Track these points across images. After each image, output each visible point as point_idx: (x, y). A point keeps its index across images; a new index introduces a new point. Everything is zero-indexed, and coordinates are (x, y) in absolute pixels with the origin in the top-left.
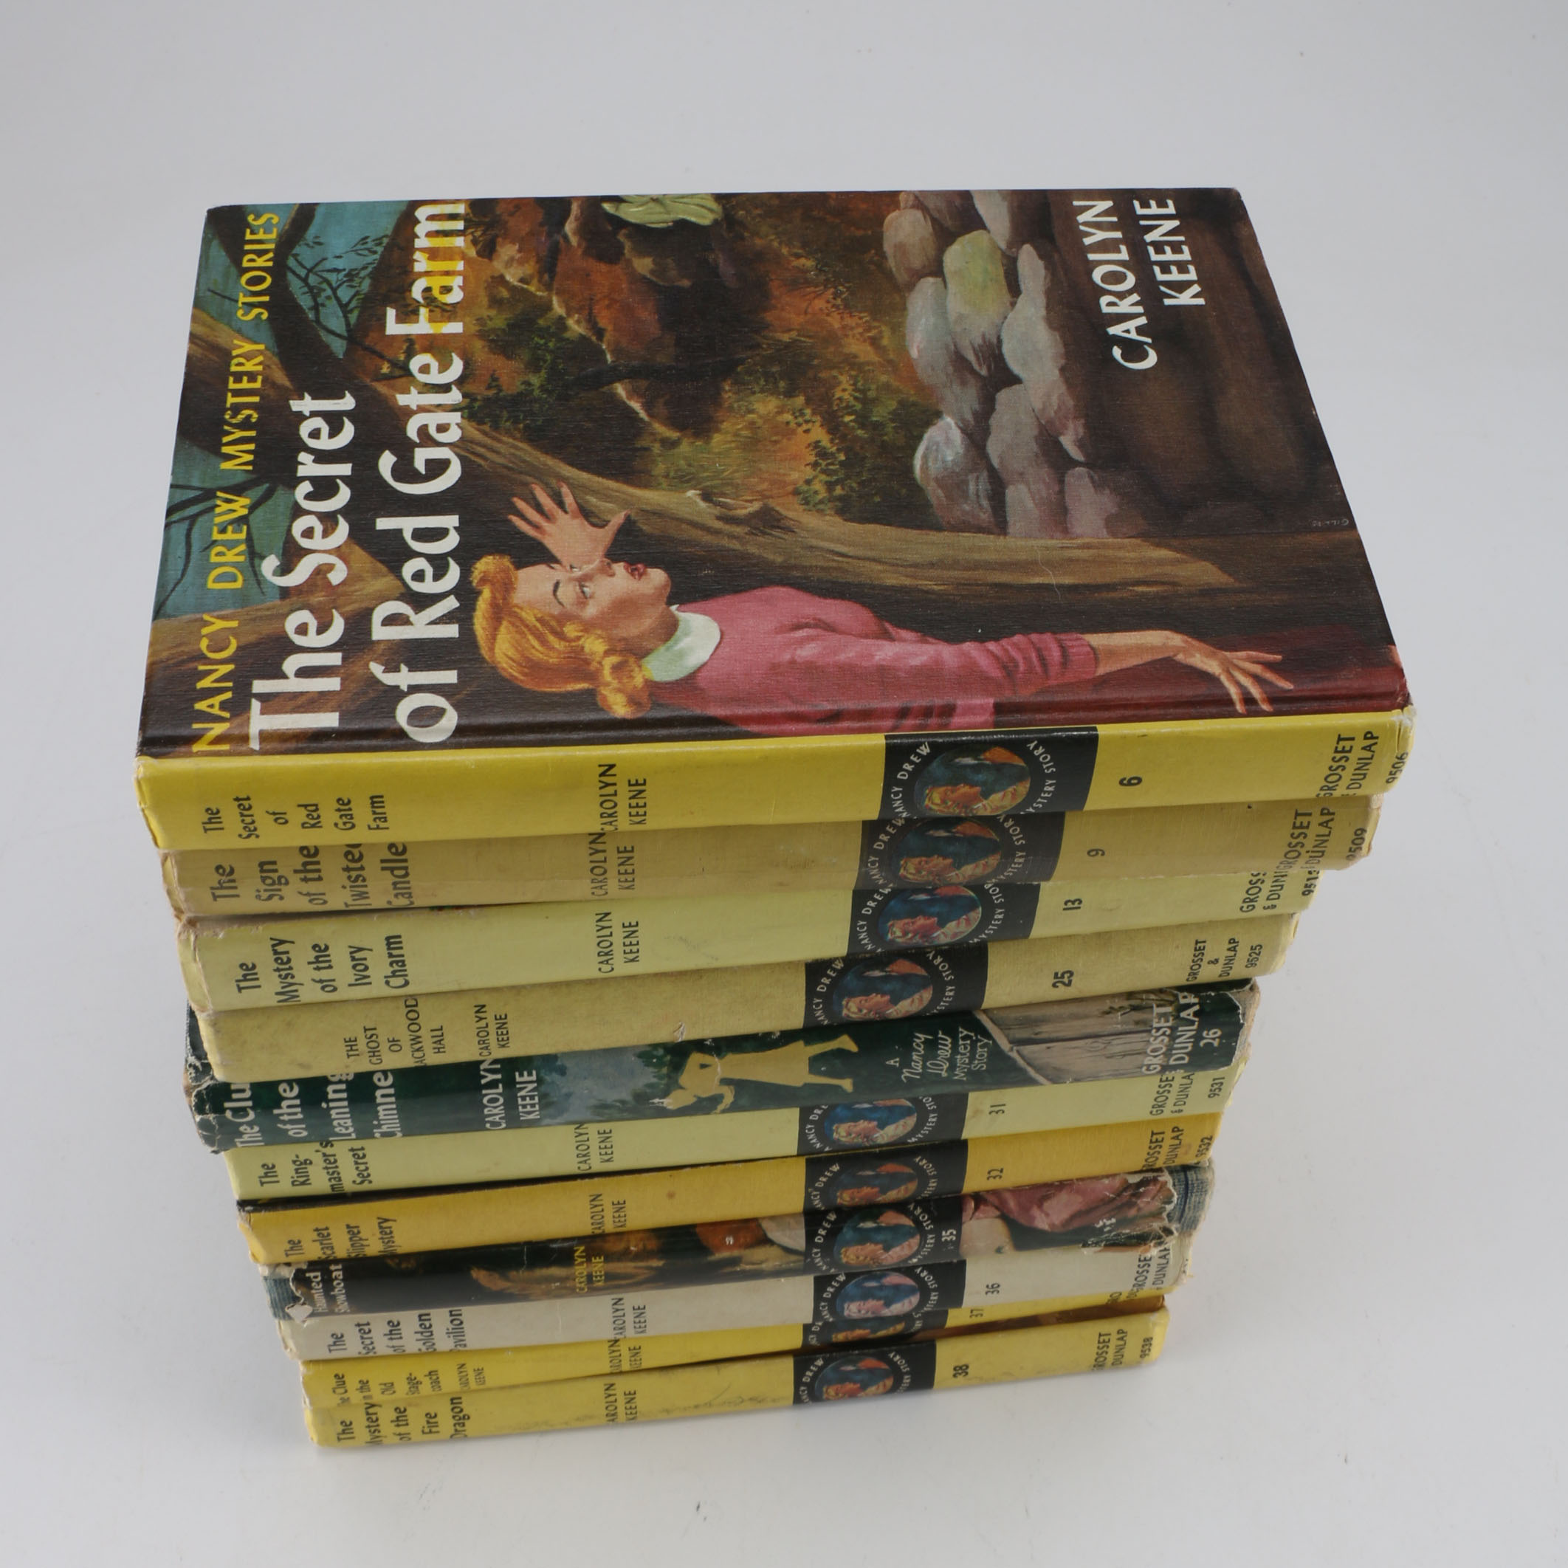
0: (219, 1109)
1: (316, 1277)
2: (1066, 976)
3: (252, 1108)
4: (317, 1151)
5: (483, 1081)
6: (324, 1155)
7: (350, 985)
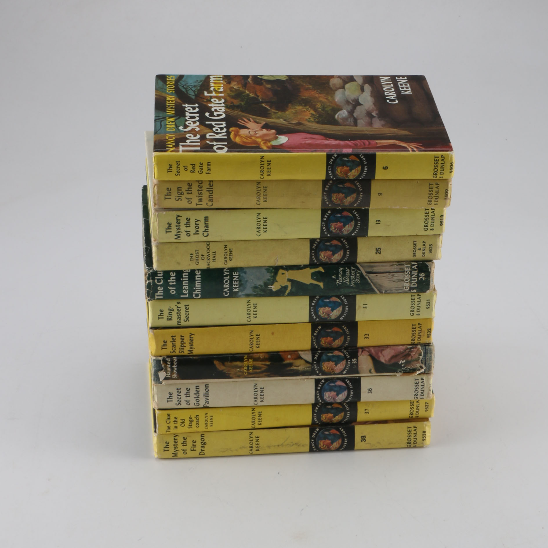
0: (154, 279)
1: (169, 360)
2: (379, 249)
3: (162, 279)
4: (176, 305)
5: (224, 275)
6: (178, 307)
7: (194, 234)
